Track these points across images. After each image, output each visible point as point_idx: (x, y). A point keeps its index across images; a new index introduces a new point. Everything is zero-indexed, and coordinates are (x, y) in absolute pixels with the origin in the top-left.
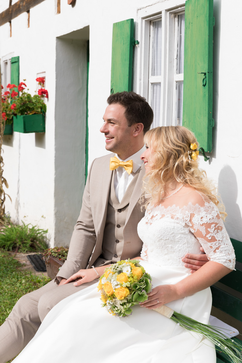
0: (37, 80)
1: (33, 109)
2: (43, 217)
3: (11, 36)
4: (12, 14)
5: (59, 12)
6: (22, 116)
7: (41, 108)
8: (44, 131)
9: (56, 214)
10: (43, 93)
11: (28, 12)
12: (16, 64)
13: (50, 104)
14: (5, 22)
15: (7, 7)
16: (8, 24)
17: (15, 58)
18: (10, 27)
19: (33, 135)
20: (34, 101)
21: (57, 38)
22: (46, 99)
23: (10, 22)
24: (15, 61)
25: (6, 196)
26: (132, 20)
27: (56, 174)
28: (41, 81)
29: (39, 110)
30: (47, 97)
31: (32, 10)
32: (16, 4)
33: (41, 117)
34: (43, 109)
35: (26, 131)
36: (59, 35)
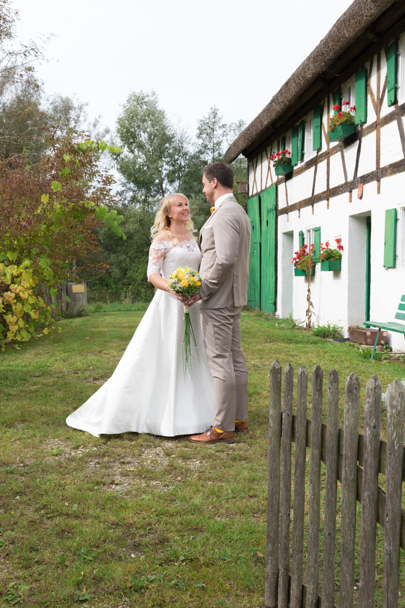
0: (336, 240)
1: (334, 257)
2: (339, 320)
3: (313, 213)
4: (314, 201)
5: (351, 201)
6: (328, 261)
7: (339, 256)
8: (340, 270)
9: (348, 317)
10: (341, 247)
11: (328, 200)
12: (319, 231)
13: (345, 254)
14: (309, 205)
15: (310, 195)
16: (311, 206)
17: (317, 228)
18: (312, 209)
19: (332, 272)
20: (334, 252)
21: (350, 216)
22: (341, 250)
23: (313, 206)
24: (317, 230)
25: (312, 313)
26: (396, 209)
27: (348, 293)
28: (338, 241)
29: (338, 257)
30: (343, 249)
31: (330, 199)
32: (317, 195)
33: (339, 261)
34: (340, 257)
35: (330, 270)
36: (351, 215)
